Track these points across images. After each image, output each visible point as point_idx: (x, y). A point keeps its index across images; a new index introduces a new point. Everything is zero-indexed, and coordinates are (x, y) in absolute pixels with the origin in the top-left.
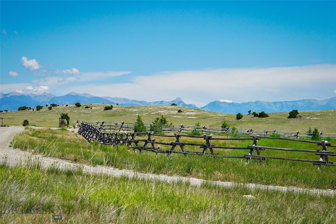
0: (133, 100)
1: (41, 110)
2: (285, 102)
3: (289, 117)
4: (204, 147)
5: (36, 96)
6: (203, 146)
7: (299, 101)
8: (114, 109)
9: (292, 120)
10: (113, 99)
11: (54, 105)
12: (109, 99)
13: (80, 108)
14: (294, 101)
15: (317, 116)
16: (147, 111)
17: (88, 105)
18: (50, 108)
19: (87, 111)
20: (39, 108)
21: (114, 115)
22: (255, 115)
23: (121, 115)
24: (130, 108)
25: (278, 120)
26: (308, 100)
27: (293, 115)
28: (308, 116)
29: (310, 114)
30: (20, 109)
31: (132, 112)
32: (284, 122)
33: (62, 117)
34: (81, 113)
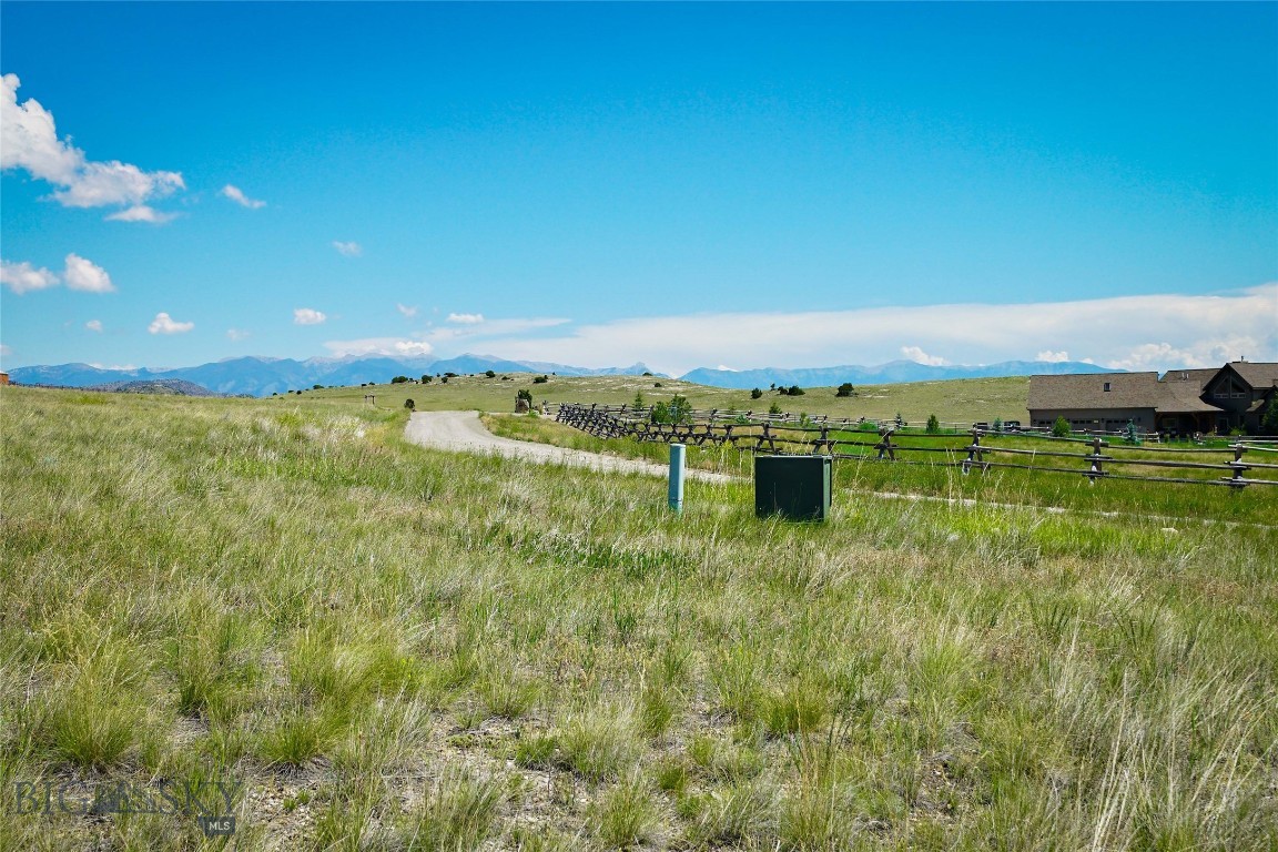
0: (566, 367)
1: (430, 384)
2: (814, 370)
3: (838, 395)
4: (881, 448)
5: (407, 360)
6: (879, 447)
7: (836, 368)
8: (549, 381)
9: (844, 401)
10: (534, 364)
11: (450, 375)
12: (527, 365)
13: (494, 379)
14: (828, 369)
15: (883, 393)
16: (603, 386)
17: (506, 374)
18: (445, 380)
19: (503, 384)
20: (426, 379)
21: (550, 391)
22: (782, 391)
23: (563, 391)
24: (575, 379)
25: (819, 398)
26: (850, 366)
27: (845, 391)
28: (869, 393)
29: (872, 390)
30: (394, 381)
31: (579, 387)
32: (830, 403)
33: (520, 397)
34: (496, 388)
